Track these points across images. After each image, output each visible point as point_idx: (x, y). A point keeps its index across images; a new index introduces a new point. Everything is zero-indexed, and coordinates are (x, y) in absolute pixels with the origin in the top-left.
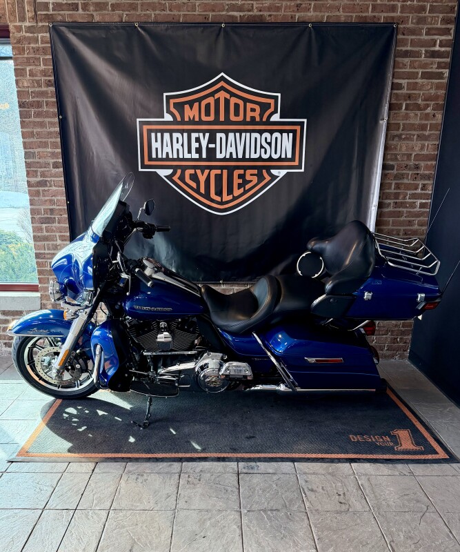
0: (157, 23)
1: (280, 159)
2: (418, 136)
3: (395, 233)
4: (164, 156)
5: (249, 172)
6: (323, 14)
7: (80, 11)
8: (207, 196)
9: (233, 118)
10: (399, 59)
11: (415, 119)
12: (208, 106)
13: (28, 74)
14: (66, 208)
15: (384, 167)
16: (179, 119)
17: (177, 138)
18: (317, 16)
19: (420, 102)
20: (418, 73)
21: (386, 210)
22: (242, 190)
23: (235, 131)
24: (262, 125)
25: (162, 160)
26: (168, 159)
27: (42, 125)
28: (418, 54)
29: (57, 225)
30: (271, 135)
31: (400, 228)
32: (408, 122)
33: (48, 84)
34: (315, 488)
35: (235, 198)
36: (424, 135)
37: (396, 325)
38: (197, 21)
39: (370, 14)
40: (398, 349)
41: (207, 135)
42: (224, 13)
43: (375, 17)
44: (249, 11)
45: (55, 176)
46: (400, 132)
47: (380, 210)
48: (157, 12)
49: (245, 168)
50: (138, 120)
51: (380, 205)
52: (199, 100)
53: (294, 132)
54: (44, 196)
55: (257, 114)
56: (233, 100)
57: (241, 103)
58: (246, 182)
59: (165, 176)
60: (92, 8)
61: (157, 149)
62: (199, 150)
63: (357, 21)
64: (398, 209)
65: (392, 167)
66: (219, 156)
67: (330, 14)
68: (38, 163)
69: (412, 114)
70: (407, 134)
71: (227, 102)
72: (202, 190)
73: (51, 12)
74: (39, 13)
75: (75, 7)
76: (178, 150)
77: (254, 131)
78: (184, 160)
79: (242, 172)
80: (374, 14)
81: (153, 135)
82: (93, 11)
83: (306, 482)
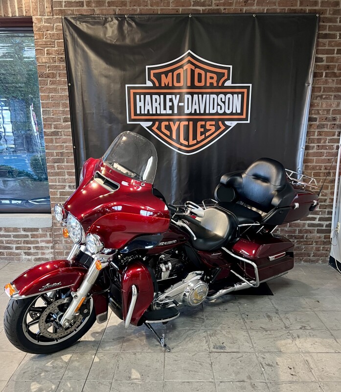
0: (141, 14)
1: (232, 114)
2: (335, 96)
3: (318, 168)
4: (146, 112)
5: (208, 123)
6: (263, 7)
7: (85, 7)
8: (178, 141)
9: (197, 84)
10: (320, 40)
11: (332, 83)
12: (179, 75)
13: (46, 53)
14: (73, 151)
15: (310, 119)
16: (157, 85)
17: (156, 99)
18: (259, 9)
19: (336, 71)
20: (334, 50)
21: (311, 151)
22: (203, 136)
23: (198, 93)
24: (219, 88)
25: (144, 115)
26: (148, 114)
27: (55, 90)
28: (334, 36)
29: (66, 164)
30: (225, 96)
31: (321, 164)
32: (327, 86)
33: (61, 60)
34: (271, 364)
35: (198, 143)
36: (339, 95)
37: (320, 237)
38: (170, 13)
39: (298, 7)
40: (321, 255)
41: (178, 96)
42: (190, 8)
43: (302, 9)
44: (209, 6)
45: (65, 127)
46: (321, 93)
47: (306, 151)
48: (142, 7)
49: (206, 120)
50: (127, 86)
51: (307, 148)
52: (173, 71)
53: (242, 94)
54: (57, 143)
55: (214, 81)
56: (197, 71)
57: (203, 73)
58: (207, 130)
59: (147, 127)
60: (93, 5)
61: (140, 107)
62: (172, 108)
63: (289, 12)
64: (320, 151)
65: (315, 120)
66: (186, 111)
67: (269, 8)
68: (52, 118)
69: (330, 80)
70: (326, 95)
71: (193, 72)
72: (174, 137)
73: (64, 8)
74: (54, 9)
75: (81, 4)
76: (156, 108)
77: (212, 93)
78: (161, 115)
79: (203, 123)
80: (301, 8)
81: (138, 96)
82: (94, 7)
83: (264, 358)
